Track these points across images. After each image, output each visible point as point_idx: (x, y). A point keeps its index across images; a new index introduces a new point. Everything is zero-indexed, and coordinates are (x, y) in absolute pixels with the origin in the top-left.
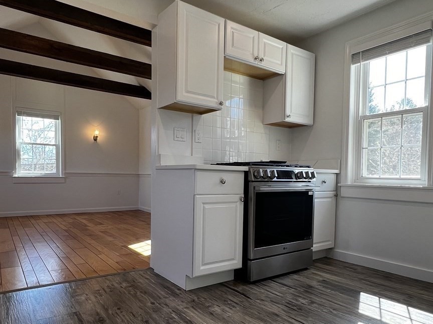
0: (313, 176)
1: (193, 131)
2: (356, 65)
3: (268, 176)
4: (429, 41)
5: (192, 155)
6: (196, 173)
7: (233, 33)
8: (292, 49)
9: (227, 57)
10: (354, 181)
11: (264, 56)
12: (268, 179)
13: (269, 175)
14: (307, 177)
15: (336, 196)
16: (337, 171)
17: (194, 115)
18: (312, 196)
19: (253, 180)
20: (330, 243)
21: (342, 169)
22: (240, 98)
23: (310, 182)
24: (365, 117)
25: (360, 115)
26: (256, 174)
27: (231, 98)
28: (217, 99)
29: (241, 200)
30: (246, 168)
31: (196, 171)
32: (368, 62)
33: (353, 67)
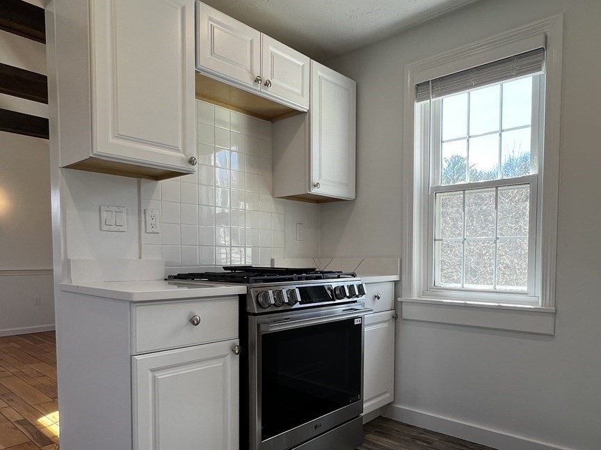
0: (362, 292)
1: (141, 212)
2: (423, 102)
3: (284, 303)
4: (539, 69)
5: (140, 258)
6: (134, 310)
7: (212, 28)
8: (320, 70)
9: (202, 73)
10: (421, 293)
11: (272, 76)
12: (283, 307)
13: (287, 301)
14: (352, 294)
15: (395, 317)
16: (395, 278)
17: (143, 180)
18: (360, 326)
19: (256, 312)
20: (388, 395)
21: (403, 272)
22: (231, 151)
23: (356, 301)
24: (439, 190)
25: (430, 186)
26: (261, 299)
27: (216, 150)
28: (184, 153)
29: (233, 351)
30: (240, 289)
31: (133, 305)
32: (440, 98)
33: (418, 106)
